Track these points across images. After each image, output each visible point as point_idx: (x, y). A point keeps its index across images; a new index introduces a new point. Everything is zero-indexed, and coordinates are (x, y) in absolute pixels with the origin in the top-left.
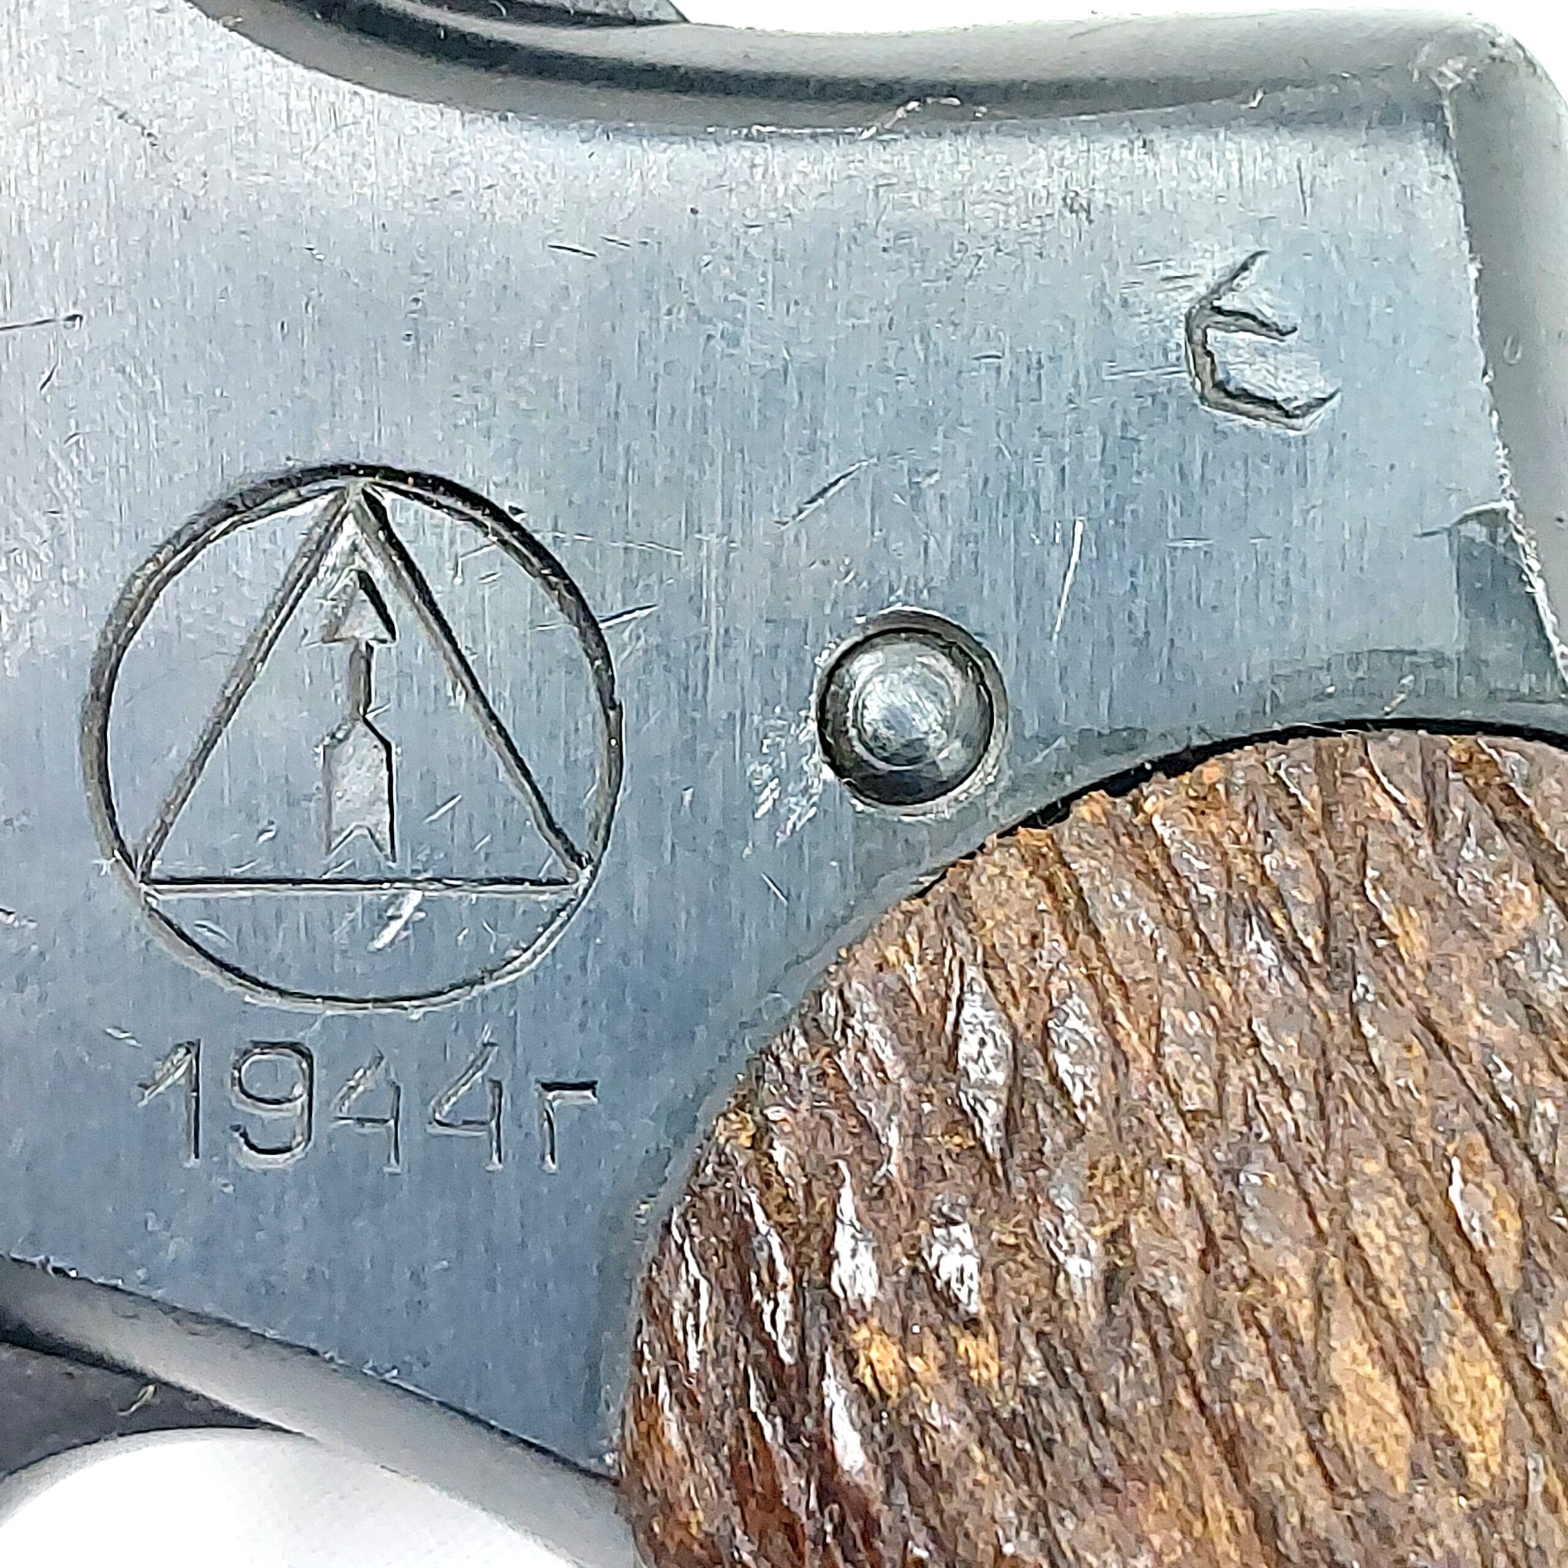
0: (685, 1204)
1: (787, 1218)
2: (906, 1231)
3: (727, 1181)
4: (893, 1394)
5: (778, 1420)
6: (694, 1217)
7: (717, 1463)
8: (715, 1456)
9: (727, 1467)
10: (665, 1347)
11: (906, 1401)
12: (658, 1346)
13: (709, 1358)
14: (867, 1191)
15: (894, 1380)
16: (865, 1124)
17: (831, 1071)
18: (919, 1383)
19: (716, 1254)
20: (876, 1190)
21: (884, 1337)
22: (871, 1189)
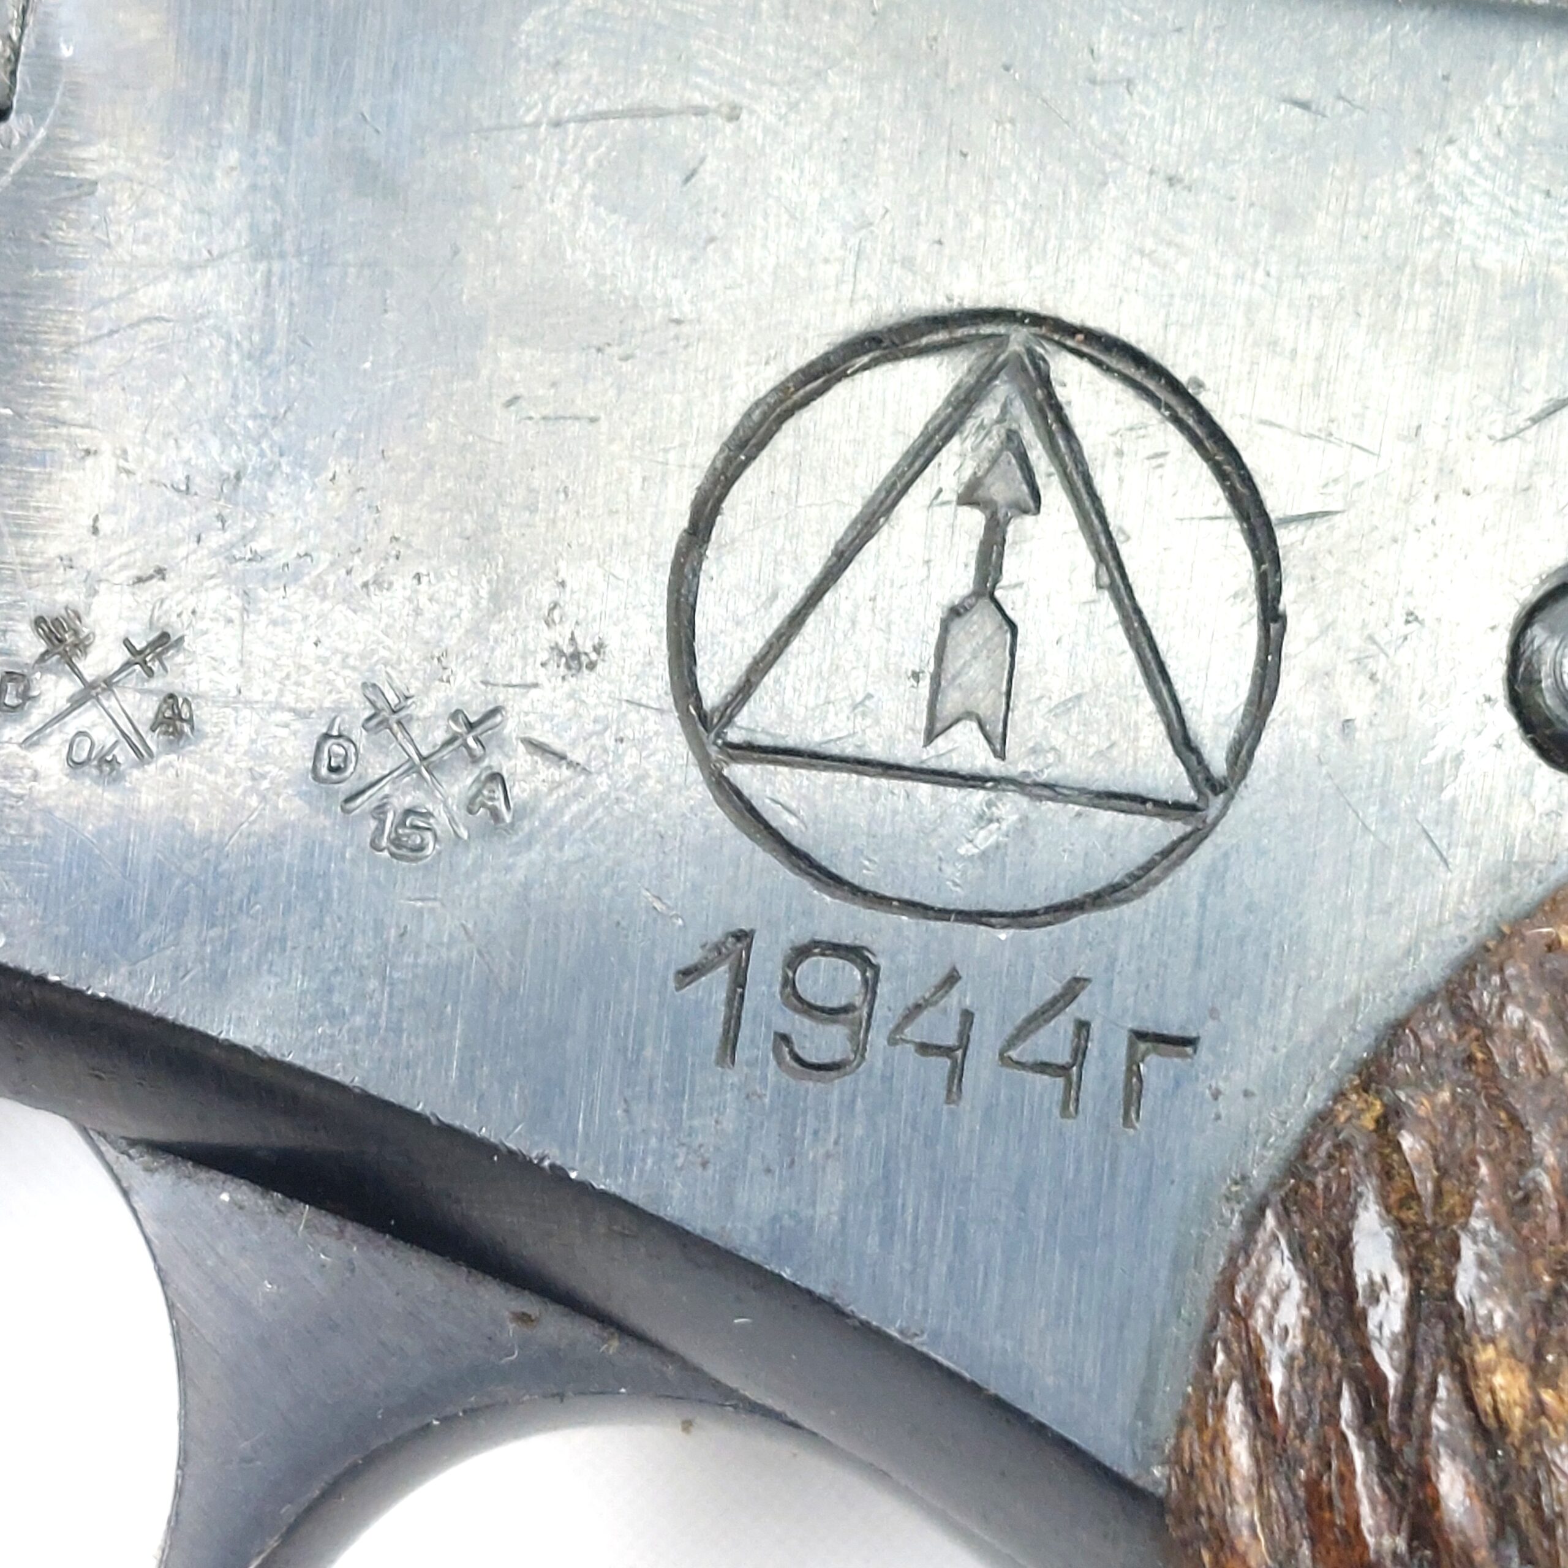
0: (1287, 1188)
1: (1410, 1216)
2: (1551, 1243)
3: (1342, 1165)
4: (1516, 1428)
5: (1373, 1444)
6: (1295, 1204)
7: (1291, 1487)
8: (1288, 1479)
9: (1301, 1493)
10: (1244, 1347)
11: (1532, 1436)
12: (1235, 1346)
13: (1296, 1363)
14: (1510, 1193)
15: (1518, 1412)
16: (1515, 1119)
17: (1480, 1056)
18: (1549, 1418)
19: (1318, 1250)
20: (1520, 1194)
21: (1513, 1361)
22: (1515, 1193)
